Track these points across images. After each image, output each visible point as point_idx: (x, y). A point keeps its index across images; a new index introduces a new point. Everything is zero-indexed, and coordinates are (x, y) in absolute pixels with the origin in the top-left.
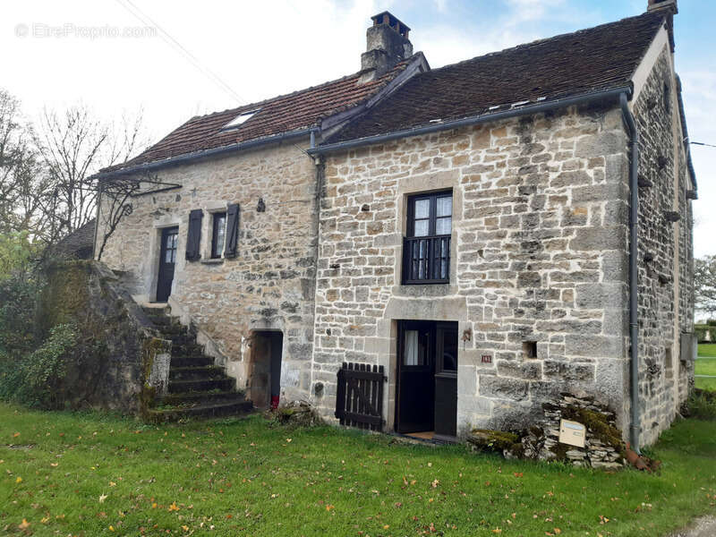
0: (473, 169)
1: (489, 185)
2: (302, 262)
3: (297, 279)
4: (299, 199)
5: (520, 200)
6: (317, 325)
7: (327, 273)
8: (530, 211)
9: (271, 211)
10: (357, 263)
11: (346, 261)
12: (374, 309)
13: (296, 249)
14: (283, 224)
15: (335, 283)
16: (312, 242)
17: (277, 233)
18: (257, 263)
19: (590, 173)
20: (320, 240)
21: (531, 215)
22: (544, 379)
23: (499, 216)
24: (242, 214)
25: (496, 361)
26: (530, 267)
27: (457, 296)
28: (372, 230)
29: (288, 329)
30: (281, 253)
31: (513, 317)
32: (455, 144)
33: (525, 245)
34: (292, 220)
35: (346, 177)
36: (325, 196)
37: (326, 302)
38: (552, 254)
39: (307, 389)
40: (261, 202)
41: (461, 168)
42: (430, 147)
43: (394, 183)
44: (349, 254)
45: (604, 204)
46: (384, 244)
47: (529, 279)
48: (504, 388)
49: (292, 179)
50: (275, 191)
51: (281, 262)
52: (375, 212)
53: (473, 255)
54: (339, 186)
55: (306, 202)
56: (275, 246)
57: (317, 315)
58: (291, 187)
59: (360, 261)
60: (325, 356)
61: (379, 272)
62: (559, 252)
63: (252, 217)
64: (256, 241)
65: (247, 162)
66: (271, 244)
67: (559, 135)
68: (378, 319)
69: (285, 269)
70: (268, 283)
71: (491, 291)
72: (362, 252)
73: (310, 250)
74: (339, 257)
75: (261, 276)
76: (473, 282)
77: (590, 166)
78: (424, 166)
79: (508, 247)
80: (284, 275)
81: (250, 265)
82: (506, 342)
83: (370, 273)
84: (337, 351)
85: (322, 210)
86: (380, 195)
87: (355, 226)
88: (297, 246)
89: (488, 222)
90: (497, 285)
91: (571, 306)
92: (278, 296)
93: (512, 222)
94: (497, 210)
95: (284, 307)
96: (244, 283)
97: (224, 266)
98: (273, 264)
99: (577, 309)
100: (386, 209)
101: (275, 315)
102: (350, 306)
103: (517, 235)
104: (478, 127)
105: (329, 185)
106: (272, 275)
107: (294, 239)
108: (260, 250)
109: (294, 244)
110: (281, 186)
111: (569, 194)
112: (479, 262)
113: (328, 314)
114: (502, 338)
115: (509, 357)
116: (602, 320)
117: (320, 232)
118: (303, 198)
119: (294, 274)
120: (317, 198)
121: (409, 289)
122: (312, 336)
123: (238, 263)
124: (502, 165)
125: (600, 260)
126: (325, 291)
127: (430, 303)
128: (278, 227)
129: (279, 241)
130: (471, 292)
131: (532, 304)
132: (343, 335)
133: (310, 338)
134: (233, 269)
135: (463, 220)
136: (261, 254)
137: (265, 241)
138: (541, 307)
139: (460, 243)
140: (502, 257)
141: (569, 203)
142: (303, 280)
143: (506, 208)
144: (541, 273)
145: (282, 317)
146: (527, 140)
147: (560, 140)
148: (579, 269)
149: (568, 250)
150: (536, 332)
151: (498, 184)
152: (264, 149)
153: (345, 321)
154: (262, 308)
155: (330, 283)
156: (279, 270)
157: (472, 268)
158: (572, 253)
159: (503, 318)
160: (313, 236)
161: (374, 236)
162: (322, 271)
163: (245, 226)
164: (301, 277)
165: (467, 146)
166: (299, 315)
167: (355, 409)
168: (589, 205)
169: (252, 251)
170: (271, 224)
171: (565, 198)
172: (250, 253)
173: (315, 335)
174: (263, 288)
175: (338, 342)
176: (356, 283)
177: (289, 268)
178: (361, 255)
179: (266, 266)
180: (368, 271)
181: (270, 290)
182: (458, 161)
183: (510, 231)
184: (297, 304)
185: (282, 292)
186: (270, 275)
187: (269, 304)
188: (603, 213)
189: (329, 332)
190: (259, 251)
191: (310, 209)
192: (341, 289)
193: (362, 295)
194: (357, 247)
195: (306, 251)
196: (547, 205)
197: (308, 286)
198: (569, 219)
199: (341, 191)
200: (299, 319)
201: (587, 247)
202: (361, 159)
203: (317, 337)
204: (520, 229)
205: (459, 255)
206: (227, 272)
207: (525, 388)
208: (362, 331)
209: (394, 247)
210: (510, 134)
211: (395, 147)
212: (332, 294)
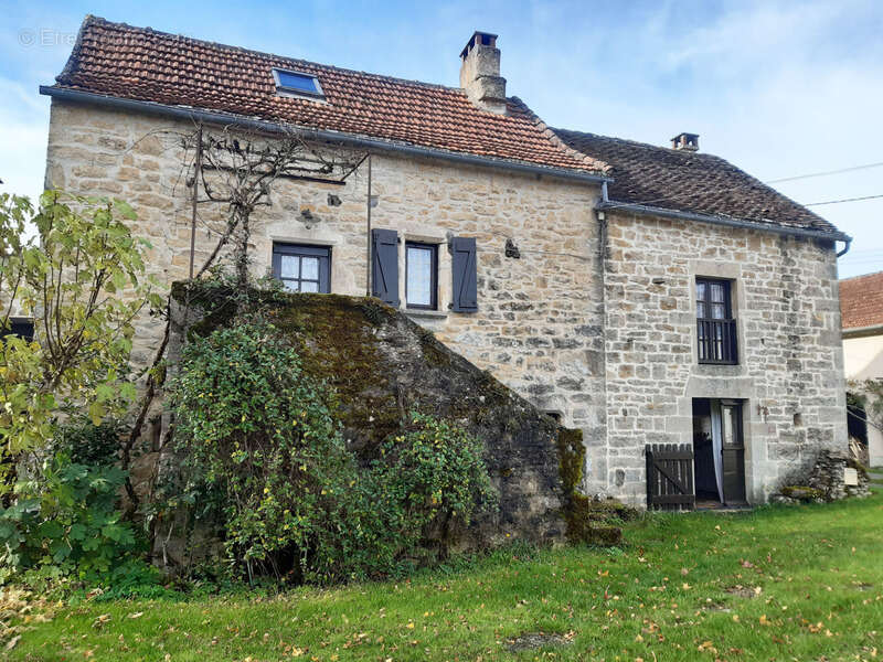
0: (750, 266)
1: (760, 283)
2: (584, 330)
3: (578, 350)
4: (574, 253)
5: (785, 301)
6: (610, 405)
7: (617, 346)
8: (791, 311)
9: (530, 260)
10: (652, 338)
11: (639, 334)
12: (673, 387)
13: (574, 314)
14: (550, 280)
15: (628, 357)
16: (598, 308)
17: (541, 290)
18: (510, 324)
19: (823, 290)
20: (606, 307)
21: (792, 314)
22: (807, 441)
23: (772, 311)
24: (478, 254)
25: (778, 431)
26: (794, 356)
27: (747, 377)
28: (666, 305)
29: (571, 409)
30: (551, 316)
31: (785, 395)
32: (734, 241)
33: (790, 337)
34: (566, 277)
35: (633, 243)
36: (609, 257)
37: (618, 379)
38: (807, 347)
39: (603, 478)
40: (509, 244)
41: (741, 263)
42: (713, 236)
43: (686, 262)
44: (642, 327)
45: (832, 314)
46: (680, 321)
47: (794, 365)
48: (785, 452)
49: (559, 225)
50: (536, 236)
51: (552, 327)
52: (668, 287)
53: (757, 341)
54: (625, 251)
55: (585, 259)
56: (541, 305)
57: (608, 393)
58: (560, 237)
59: (654, 336)
60: (623, 439)
61: (676, 349)
62: (811, 346)
63: (497, 262)
64: (506, 295)
65: (485, 184)
66: (534, 302)
67: (804, 256)
68: (678, 397)
69: (561, 336)
70: (535, 351)
71: (770, 372)
72: (657, 327)
73: (595, 317)
74: (631, 330)
75: (521, 343)
76: (757, 364)
77: (823, 286)
78: (711, 252)
79: (779, 337)
80: (558, 344)
81: (500, 327)
82: (783, 414)
83: (666, 350)
84: (636, 433)
85: (605, 273)
86: (672, 270)
87: (647, 298)
88: (574, 310)
89: (764, 314)
90: (774, 368)
91: (819, 386)
92: (552, 370)
93: (781, 319)
94: (770, 306)
95: (562, 382)
96: (493, 350)
97: (447, 322)
98: (539, 328)
99: (823, 388)
100: (678, 286)
101: (550, 394)
102: (647, 384)
103: (784, 329)
104: (752, 231)
105: (613, 246)
106: (541, 342)
107: (570, 301)
108: (515, 307)
109: (570, 307)
110: (545, 232)
111: (813, 302)
112: (761, 348)
113: (622, 393)
114: (780, 412)
115: (786, 426)
116: (836, 396)
117: (606, 298)
118: (580, 254)
119: (573, 345)
120: (600, 258)
121: (708, 368)
122: (605, 418)
123: (476, 321)
124: (770, 269)
125: (832, 353)
126: (617, 365)
127: (726, 382)
128: (544, 282)
129: (547, 301)
130: (757, 374)
131: (798, 385)
132: (641, 416)
133: (603, 421)
134: (468, 329)
135: (747, 310)
136: (517, 313)
137: (521, 296)
138: (802, 387)
139: (746, 330)
140: (776, 346)
141: (814, 309)
142: (589, 353)
143: (777, 306)
144: (801, 360)
145: (561, 396)
146: (785, 254)
147: (805, 260)
148: (822, 359)
149: (815, 345)
150: (801, 406)
151: (767, 284)
152: (512, 176)
153: (642, 400)
154: (527, 384)
155: (621, 357)
156: (549, 338)
157: (757, 353)
158: (819, 347)
159: (780, 395)
160: (596, 301)
161: (669, 312)
162: (611, 343)
163: (483, 271)
164: (585, 347)
165: (743, 245)
166: (586, 393)
167: (663, 492)
168: (825, 313)
169: (502, 307)
170: (531, 276)
171: (810, 306)
172: (497, 311)
173: (608, 416)
174: (525, 357)
175: (635, 423)
176: (652, 359)
177: (567, 336)
178: (655, 330)
179: (528, 330)
180: (665, 348)
181: (539, 361)
182: (739, 256)
183: (780, 325)
184: (582, 380)
185: (556, 364)
186: (536, 342)
187: (538, 379)
188: (832, 320)
189: (625, 413)
190: (514, 309)
191: (589, 269)
192: (635, 365)
193: (658, 372)
194: (651, 321)
195: (589, 318)
196: (801, 309)
197: (595, 360)
198: (815, 323)
199: (628, 256)
200: (588, 398)
201: (826, 344)
202: (649, 228)
203: (610, 419)
204: (785, 324)
205: (746, 339)
206: (457, 331)
207: (796, 450)
208: (662, 410)
209: (690, 326)
210: (774, 247)
211: (682, 227)
212: (626, 370)
